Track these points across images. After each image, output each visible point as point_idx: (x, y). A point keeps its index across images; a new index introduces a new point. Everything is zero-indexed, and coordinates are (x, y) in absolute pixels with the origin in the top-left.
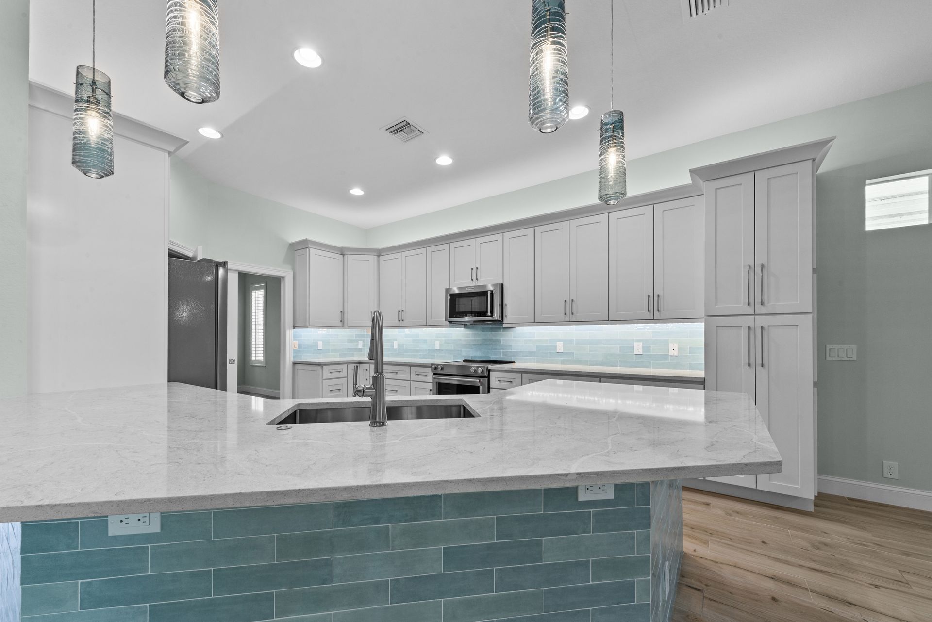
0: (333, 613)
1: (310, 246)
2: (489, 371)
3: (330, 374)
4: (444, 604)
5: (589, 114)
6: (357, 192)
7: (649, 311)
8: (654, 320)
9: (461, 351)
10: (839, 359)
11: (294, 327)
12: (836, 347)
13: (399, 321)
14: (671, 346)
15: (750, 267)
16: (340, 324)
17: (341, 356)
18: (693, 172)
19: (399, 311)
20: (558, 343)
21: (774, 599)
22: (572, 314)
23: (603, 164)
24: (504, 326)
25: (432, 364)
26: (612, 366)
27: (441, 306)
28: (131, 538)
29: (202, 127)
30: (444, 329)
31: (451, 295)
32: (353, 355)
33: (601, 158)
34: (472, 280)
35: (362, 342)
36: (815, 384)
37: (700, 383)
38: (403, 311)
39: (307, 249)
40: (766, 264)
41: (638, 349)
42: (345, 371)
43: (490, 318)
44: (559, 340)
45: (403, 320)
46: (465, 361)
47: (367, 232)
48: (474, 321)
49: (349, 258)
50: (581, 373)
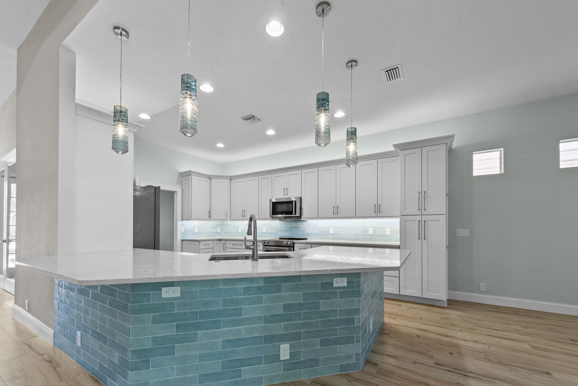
0: (242, 327)
1: (192, 174)
2: (294, 243)
3: (204, 246)
4: (283, 325)
5: (345, 115)
6: (220, 145)
7: (375, 212)
8: (377, 217)
9: (278, 233)
10: (462, 236)
11: (182, 220)
12: (460, 230)
13: (243, 216)
14: (387, 230)
15: (419, 192)
16: (209, 218)
17: (208, 236)
18: (394, 146)
19: (243, 211)
20: (330, 228)
21: (418, 336)
22: (338, 213)
23: (347, 150)
24: (302, 219)
25: (263, 240)
26: (358, 240)
27: (267, 209)
28: (169, 299)
29: (140, 114)
30: (268, 221)
31: (273, 203)
32: (214, 236)
33: (347, 147)
34: (284, 195)
35: (219, 228)
36: (447, 247)
37: (398, 247)
38: (245, 211)
39: (191, 176)
40: (426, 191)
41: (371, 232)
42: (212, 244)
43: (295, 216)
44: (331, 227)
45: (245, 216)
46: (280, 239)
47: (223, 165)
48: (285, 217)
49: (214, 181)
50: (341, 244)
